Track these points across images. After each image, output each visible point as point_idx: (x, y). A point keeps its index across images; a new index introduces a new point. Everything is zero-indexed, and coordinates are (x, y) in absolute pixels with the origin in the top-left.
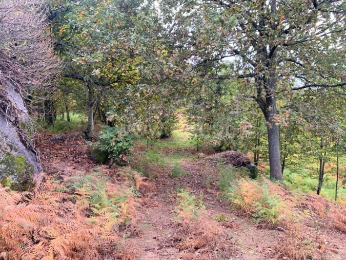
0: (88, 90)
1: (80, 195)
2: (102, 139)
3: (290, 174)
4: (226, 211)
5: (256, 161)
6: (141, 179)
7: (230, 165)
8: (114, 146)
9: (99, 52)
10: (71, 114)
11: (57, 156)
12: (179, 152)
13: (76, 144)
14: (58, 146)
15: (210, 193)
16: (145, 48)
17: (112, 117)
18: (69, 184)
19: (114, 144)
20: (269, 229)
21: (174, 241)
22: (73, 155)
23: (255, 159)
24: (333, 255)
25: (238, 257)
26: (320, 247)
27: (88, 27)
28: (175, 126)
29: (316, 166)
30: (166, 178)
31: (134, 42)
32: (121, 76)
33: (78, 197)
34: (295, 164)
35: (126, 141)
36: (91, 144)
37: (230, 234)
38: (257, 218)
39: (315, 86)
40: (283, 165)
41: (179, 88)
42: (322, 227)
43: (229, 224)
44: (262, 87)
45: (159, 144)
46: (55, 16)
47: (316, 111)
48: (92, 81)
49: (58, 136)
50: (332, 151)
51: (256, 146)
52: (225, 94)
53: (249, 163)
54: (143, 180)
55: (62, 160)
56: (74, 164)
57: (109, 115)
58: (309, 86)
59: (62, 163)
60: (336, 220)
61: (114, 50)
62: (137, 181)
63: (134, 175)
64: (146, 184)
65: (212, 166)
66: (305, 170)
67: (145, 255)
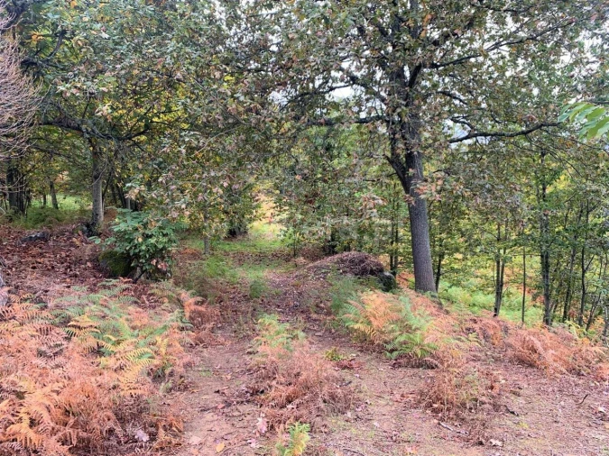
0: (91, 148)
1: (79, 327)
2: (119, 232)
3: (450, 287)
4: (342, 345)
5: (393, 268)
6: (192, 300)
7: (349, 275)
8: (142, 244)
9: (107, 74)
10: (59, 197)
11: (34, 268)
12: (262, 258)
13: (71, 246)
14: (35, 251)
15: (315, 320)
16: (193, 68)
17: (136, 191)
18: (58, 311)
19: (140, 240)
20: (413, 367)
21: (252, 395)
22: (65, 264)
23: (391, 265)
24: (512, 398)
25: (360, 409)
26: (492, 388)
27: (85, 29)
28: (255, 213)
29: (492, 273)
30: (239, 302)
31: (172, 57)
32: (152, 122)
33: (77, 331)
34: (457, 271)
35: (164, 235)
36: (98, 241)
37: (348, 378)
38: (392, 351)
39: (485, 135)
40: (438, 274)
41: (256, 139)
42: (497, 360)
43: (345, 363)
44: (397, 136)
45: (227, 248)
46: (22, 11)
47: (486, 176)
48: (97, 131)
49: (34, 233)
50: (515, 245)
51: (392, 243)
52: (339, 156)
53: (381, 270)
54: (197, 303)
55: (43, 274)
56: (68, 280)
57: (130, 188)
58: (476, 136)
59: (44, 278)
60: (518, 345)
61: (136, 72)
62: (186, 304)
63: (179, 294)
64: (202, 308)
65: (319, 279)
66: (472, 280)
67: (201, 418)
